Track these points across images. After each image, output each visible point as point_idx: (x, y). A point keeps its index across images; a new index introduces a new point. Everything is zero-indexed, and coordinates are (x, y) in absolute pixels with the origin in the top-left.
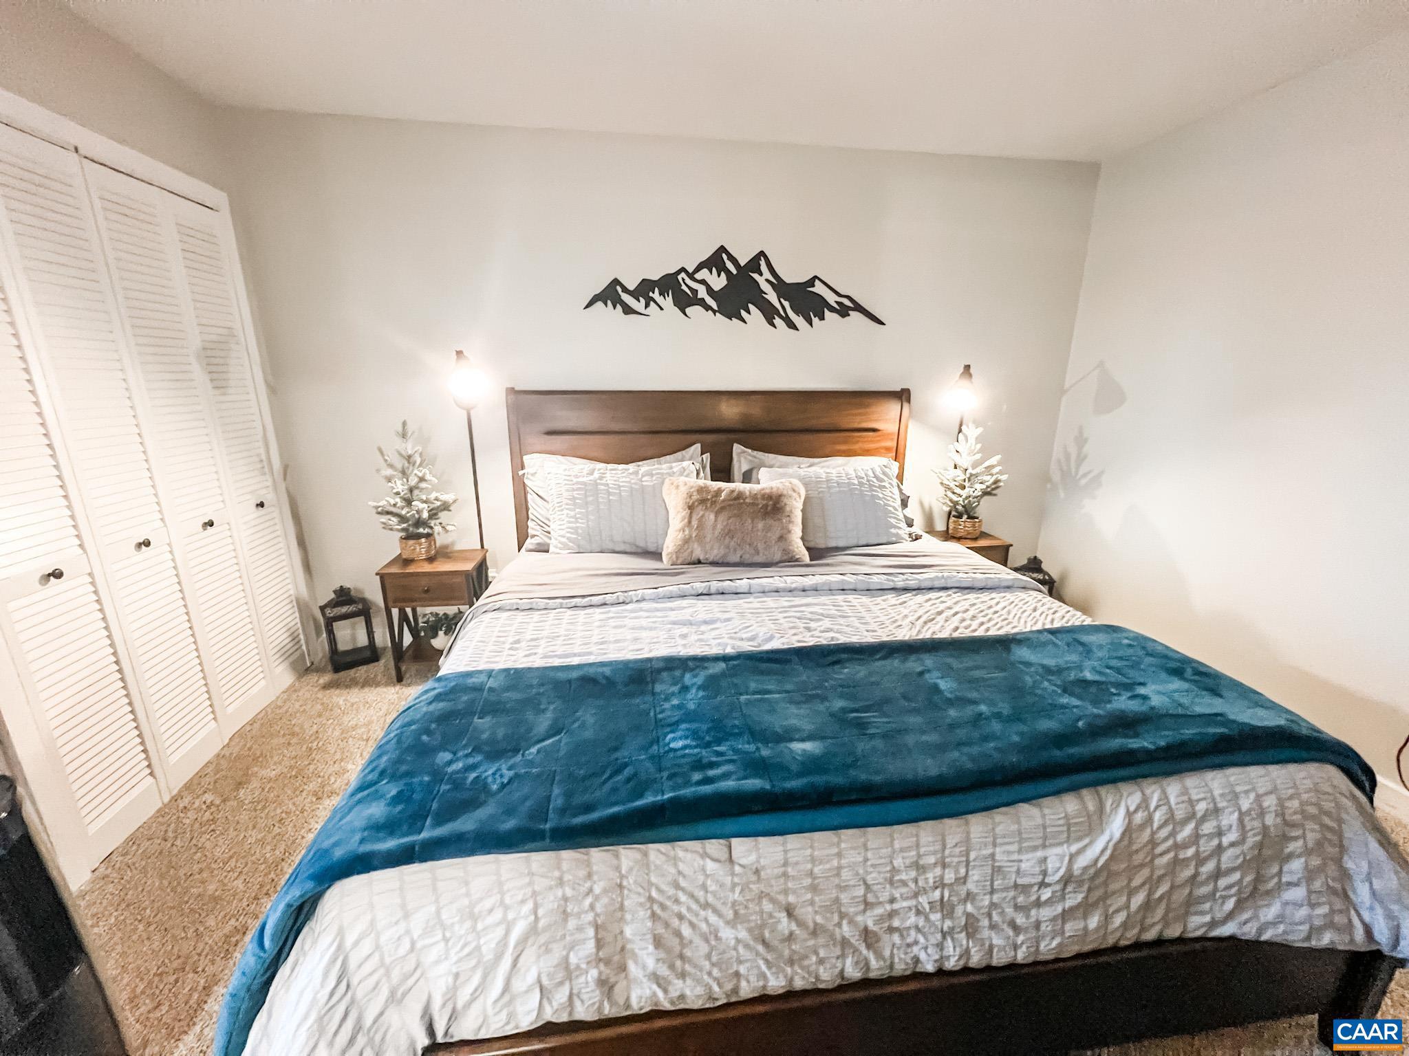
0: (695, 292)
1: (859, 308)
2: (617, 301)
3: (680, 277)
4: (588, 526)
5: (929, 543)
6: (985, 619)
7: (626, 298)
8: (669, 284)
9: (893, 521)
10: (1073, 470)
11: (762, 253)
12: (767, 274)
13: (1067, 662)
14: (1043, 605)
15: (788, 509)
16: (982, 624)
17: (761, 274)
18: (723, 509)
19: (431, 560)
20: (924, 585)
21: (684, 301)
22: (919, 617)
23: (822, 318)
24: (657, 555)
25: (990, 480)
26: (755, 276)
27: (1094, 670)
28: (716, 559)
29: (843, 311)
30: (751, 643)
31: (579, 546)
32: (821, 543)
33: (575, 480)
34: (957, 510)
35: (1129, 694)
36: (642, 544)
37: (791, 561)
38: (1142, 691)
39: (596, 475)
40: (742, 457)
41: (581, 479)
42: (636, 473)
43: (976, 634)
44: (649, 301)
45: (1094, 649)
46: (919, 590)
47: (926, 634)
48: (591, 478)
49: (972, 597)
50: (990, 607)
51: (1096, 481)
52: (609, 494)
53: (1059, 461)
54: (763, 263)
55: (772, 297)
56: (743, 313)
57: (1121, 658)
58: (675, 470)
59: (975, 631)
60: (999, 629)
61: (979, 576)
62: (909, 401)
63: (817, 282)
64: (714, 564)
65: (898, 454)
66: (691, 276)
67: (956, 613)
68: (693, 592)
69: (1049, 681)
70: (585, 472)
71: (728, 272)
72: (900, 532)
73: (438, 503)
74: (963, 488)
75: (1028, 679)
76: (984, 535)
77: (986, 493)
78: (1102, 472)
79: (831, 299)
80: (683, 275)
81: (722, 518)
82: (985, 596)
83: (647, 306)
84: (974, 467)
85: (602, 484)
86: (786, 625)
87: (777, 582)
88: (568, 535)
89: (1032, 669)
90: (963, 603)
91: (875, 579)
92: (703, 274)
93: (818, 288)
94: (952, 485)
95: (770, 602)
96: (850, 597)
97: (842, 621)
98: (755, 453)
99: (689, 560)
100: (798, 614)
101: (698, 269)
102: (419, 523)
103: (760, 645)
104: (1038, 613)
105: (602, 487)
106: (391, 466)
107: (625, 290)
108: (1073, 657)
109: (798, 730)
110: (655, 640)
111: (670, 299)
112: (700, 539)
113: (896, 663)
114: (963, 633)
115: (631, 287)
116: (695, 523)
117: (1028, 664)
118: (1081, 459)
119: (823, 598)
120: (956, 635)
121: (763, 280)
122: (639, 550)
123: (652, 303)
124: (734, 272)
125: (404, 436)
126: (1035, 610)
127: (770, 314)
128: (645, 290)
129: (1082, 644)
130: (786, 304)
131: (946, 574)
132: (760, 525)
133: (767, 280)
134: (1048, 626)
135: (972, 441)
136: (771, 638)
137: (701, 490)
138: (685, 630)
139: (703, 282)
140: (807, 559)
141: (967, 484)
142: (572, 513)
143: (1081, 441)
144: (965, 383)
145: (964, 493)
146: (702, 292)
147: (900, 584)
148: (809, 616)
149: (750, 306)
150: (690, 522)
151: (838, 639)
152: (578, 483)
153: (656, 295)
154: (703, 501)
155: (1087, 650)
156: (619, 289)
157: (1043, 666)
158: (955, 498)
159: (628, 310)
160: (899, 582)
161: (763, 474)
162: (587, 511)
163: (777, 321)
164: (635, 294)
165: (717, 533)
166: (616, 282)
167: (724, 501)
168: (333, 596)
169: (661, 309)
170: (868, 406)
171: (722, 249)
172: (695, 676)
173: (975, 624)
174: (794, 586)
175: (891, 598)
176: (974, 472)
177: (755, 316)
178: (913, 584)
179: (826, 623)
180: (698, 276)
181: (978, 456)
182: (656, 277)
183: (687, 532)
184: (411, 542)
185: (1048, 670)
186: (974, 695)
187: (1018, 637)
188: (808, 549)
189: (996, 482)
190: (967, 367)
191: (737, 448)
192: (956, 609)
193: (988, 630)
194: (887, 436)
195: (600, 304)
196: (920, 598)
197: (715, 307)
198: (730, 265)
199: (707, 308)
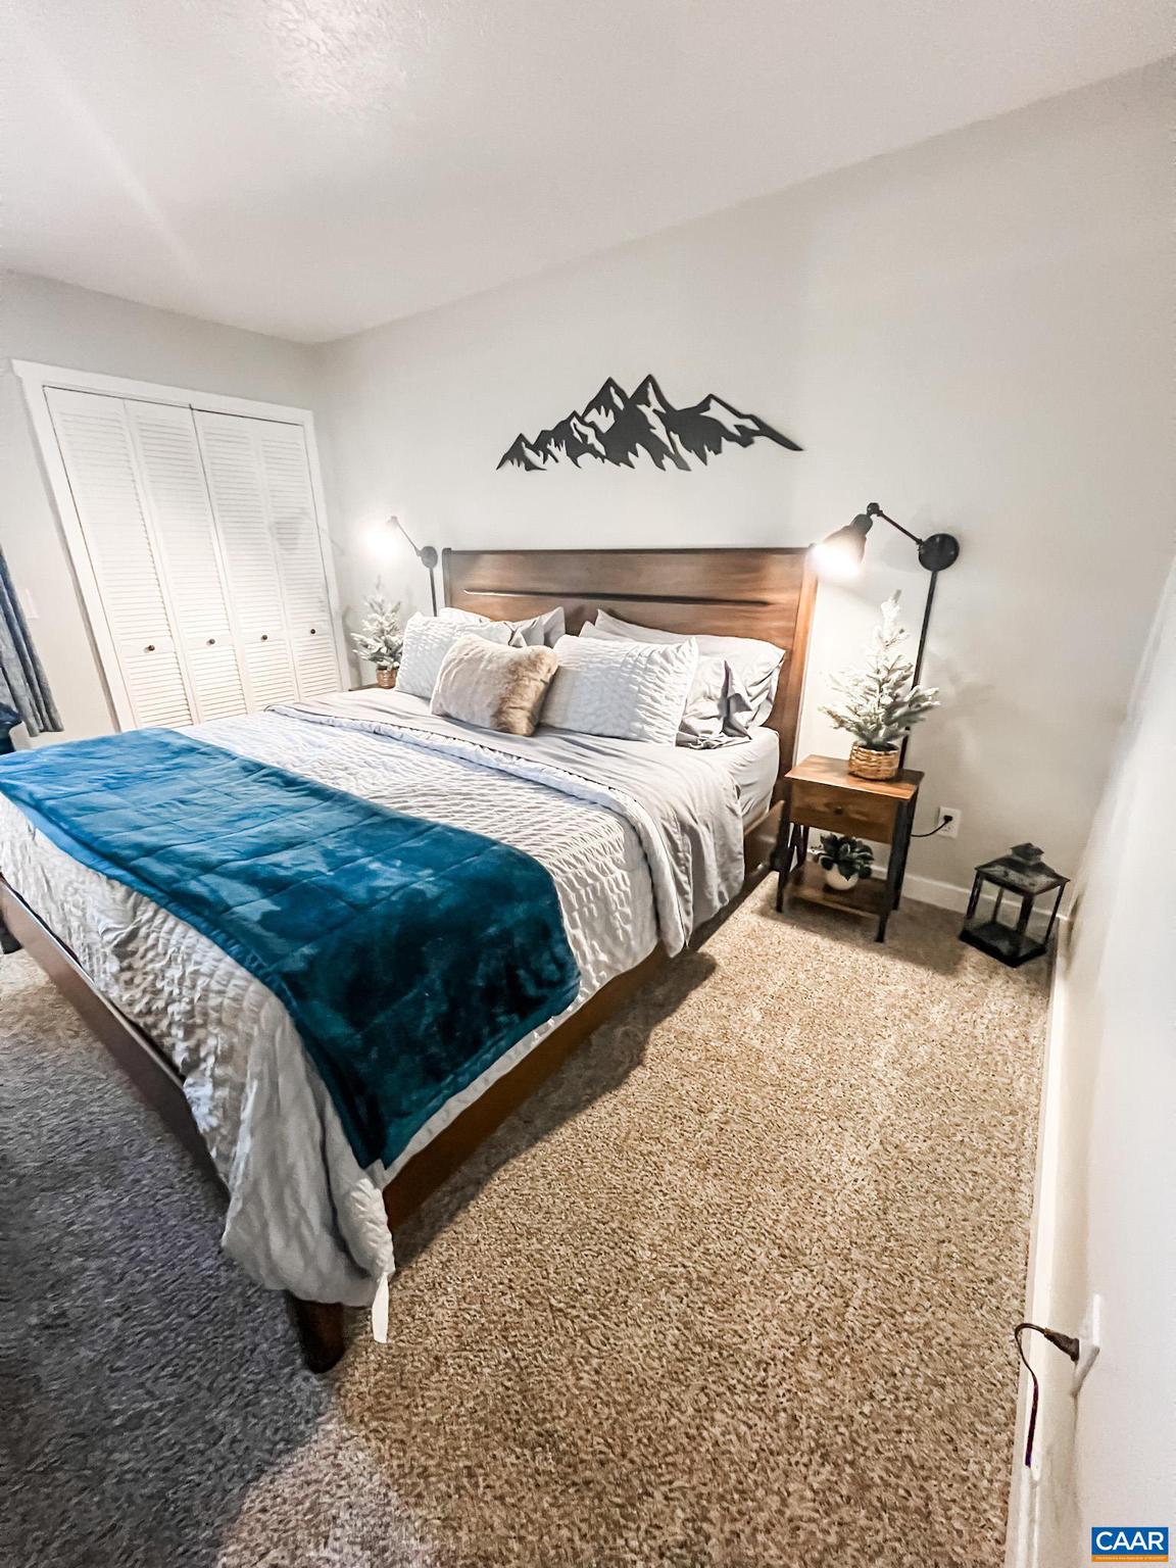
0: (584, 437)
1: (766, 431)
2: (521, 458)
3: (572, 423)
7: (527, 454)
8: (562, 432)
12: (655, 404)
17: (648, 404)
21: (576, 449)
23: (718, 451)
26: (643, 408)
29: (745, 438)
44: (547, 454)
54: (650, 390)
55: (660, 431)
56: (631, 456)
63: (713, 403)
65: (796, 641)
66: (581, 420)
71: (616, 409)
79: (729, 422)
83: (545, 460)
92: (593, 416)
93: (715, 412)
101: (587, 411)
107: (528, 445)
111: (563, 449)
115: (533, 441)
121: (650, 411)
123: (549, 456)
124: (621, 406)
127: (658, 452)
128: (540, 445)
130: (676, 438)
133: (655, 411)
139: (592, 425)
146: (591, 437)
149: (638, 446)
153: (552, 447)
156: (523, 444)
159: (530, 466)
161: (560, 642)
163: (667, 461)
164: (535, 448)
166: (521, 437)
169: (557, 461)
170: (759, 569)
171: (610, 382)
177: (642, 458)
180: (588, 419)
182: (551, 427)
183: (443, 691)
191: (600, 615)
194: (783, 612)
195: (508, 463)
197: (604, 453)
198: (618, 401)
199: (596, 454)
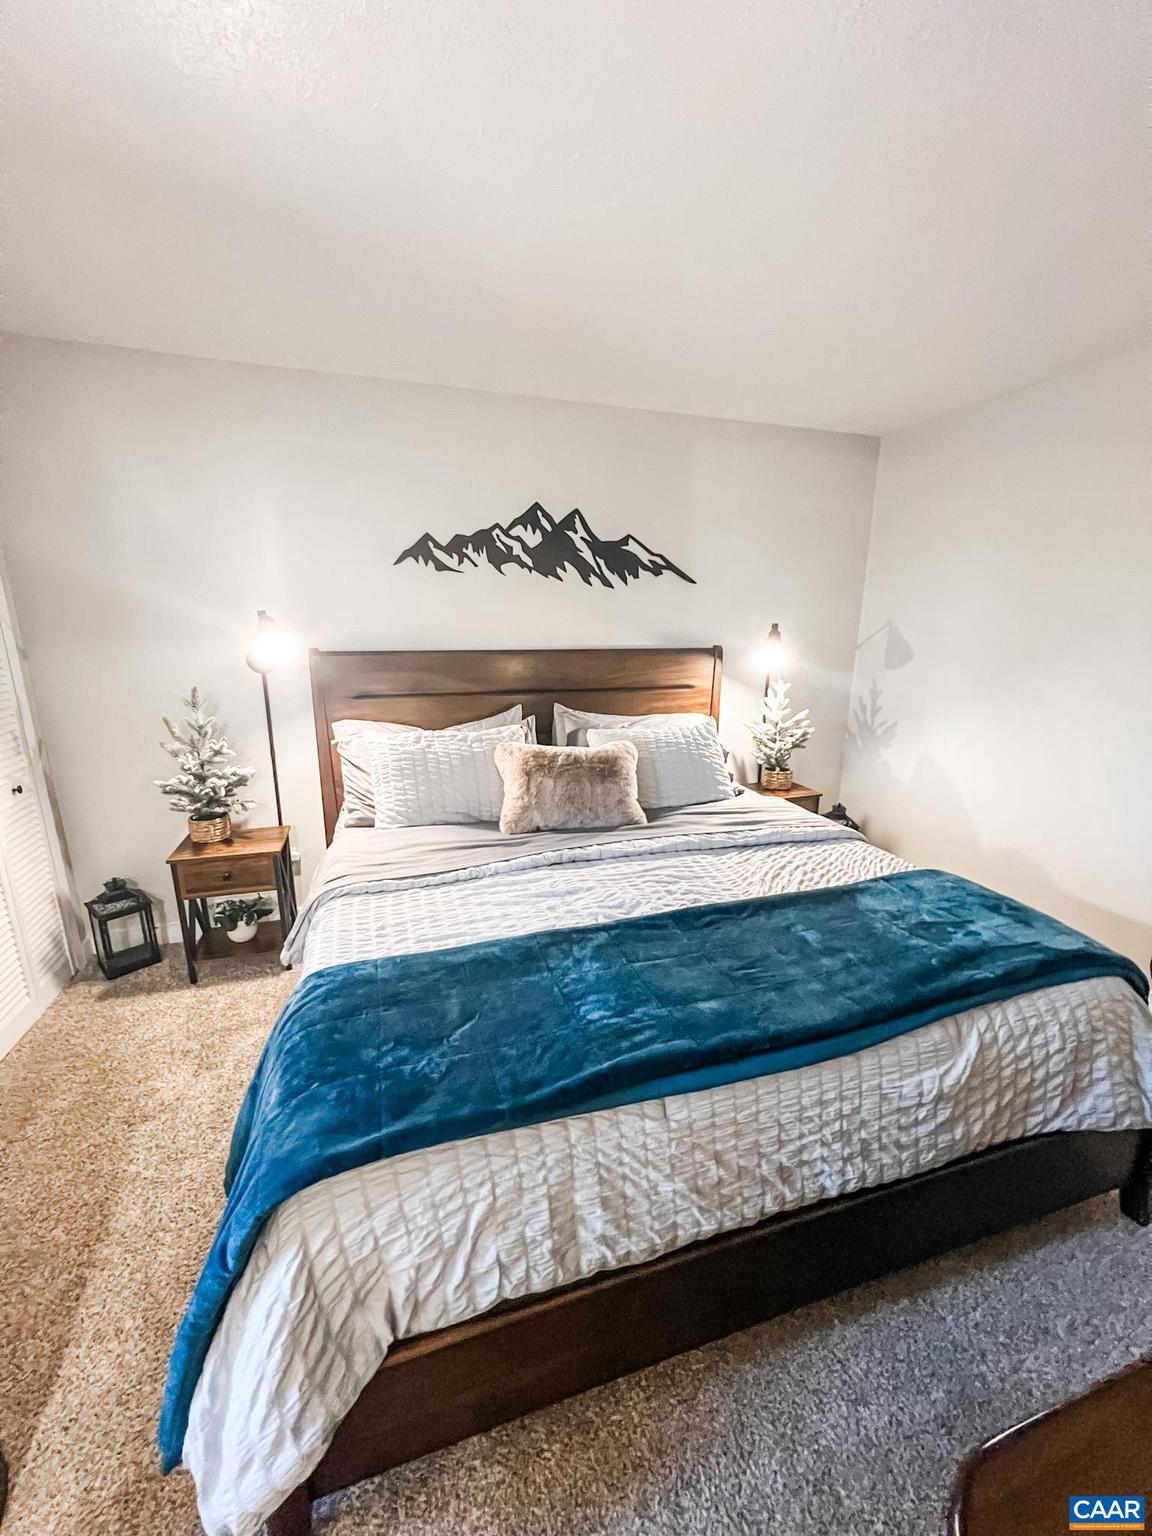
0: (509, 549)
1: (670, 567)
2: (429, 557)
3: (494, 533)
4: (418, 798)
5: (751, 798)
6: (824, 871)
7: (438, 554)
8: (482, 539)
9: (719, 778)
10: (870, 721)
11: (576, 511)
12: (582, 532)
13: (905, 907)
14: (870, 854)
15: (625, 771)
16: (822, 876)
17: (576, 532)
18: (560, 774)
19: (228, 842)
20: (762, 841)
21: (499, 558)
22: (766, 874)
23: (636, 576)
24: (494, 825)
25: (799, 732)
26: (570, 533)
27: (930, 913)
28: (556, 825)
29: (656, 570)
30: (620, 911)
31: (409, 820)
32: (655, 803)
33: (402, 749)
34: (769, 763)
35: (963, 932)
36: (476, 814)
37: (630, 823)
38: (972, 928)
39: (423, 743)
40: (565, 719)
41: (406, 749)
42: (465, 739)
43: (820, 886)
44: (462, 557)
45: (925, 893)
46: (757, 846)
47: (776, 891)
48: (419, 746)
49: (806, 849)
50: (825, 859)
51: (890, 730)
52: (439, 762)
53: (856, 713)
54: (577, 520)
55: (587, 554)
56: (559, 571)
57: (948, 900)
58: (504, 735)
59: (817, 883)
60: (838, 879)
61: (810, 830)
62: (721, 657)
63: (631, 541)
64: (554, 830)
65: (713, 710)
66: (506, 533)
67: (797, 867)
68: (546, 862)
69: (896, 925)
70: (412, 739)
71: (543, 530)
72: (727, 789)
73: (235, 778)
74: (774, 741)
75: (879, 925)
76: (795, 786)
77: (795, 746)
78: (895, 724)
79: (645, 557)
80: (497, 531)
81: (561, 783)
82: (818, 849)
83: (461, 562)
84: (784, 721)
85: (429, 753)
86: (648, 890)
87: (628, 847)
88: (397, 808)
89: (879, 915)
90: (801, 856)
91: (717, 838)
92: (518, 531)
93: (632, 547)
94: (765, 739)
95: (624, 867)
96: (698, 857)
97: (697, 882)
98: (577, 713)
99: (528, 828)
100: (656, 878)
101: (512, 525)
102: (213, 800)
103: (628, 913)
104: (867, 862)
105: (431, 756)
106: (178, 739)
107: (437, 545)
108: (910, 903)
109: (698, 991)
110: (524, 915)
111: (484, 555)
112: (539, 806)
113: (762, 919)
114: (808, 887)
115: (444, 541)
116: (533, 790)
117: (875, 912)
118: (875, 711)
119: (672, 860)
120: (803, 889)
121: (577, 537)
122: (472, 820)
123: (465, 559)
124: (549, 529)
125: (194, 705)
126: (864, 859)
127: (585, 572)
128: (457, 546)
129: (913, 888)
130: (601, 562)
131: (780, 829)
132: (599, 790)
133: (582, 538)
134: (879, 875)
135: (781, 696)
136: (639, 904)
137: (536, 756)
138: (551, 902)
139: (518, 539)
140: (645, 821)
141: (778, 738)
142: (400, 785)
143: (875, 694)
144: (773, 642)
145: (776, 746)
146: (517, 550)
147: (741, 842)
148: (667, 879)
149: (566, 563)
150: (528, 789)
151: (700, 901)
152: (404, 752)
153: (469, 551)
154: (541, 767)
155: (919, 894)
156: (431, 544)
157: (887, 912)
158: (768, 751)
159: (441, 567)
160: (739, 839)
161: (591, 735)
162: (416, 782)
163: (593, 579)
164: (448, 550)
165: (557, 799)
166: (427, 537)
167: (562, 766)
168: (103, 889)
169: (476, 565)
170: (683, 663)
171: (537, 506)
172: (583, 948)
173: (816, 876)
174: (642, 849)
175: (735, 857)
176: (784, 726)
177: (571, 573)
178: (751, 840)
179: (684, 885)
180: (513, 532)
181: (788, 710)
182: (469, 533)
183: (526, 800)
184: (204, 823)
185: (894, 917)
186: (837, 944)
187: (860, 886)
188: (644, 810)
189: (804, 735)
190: (775, 626)
191: (558, 708)
192: (796, 862)
193: (828, 881)
194: (701, 692)
195: (410, 560)
196: (762, 854)
197: (531, 565)
198: (544, 523)
199: (523, 565)
